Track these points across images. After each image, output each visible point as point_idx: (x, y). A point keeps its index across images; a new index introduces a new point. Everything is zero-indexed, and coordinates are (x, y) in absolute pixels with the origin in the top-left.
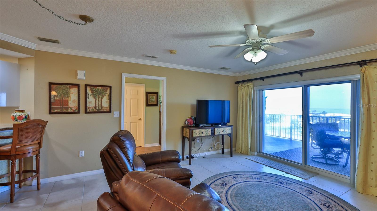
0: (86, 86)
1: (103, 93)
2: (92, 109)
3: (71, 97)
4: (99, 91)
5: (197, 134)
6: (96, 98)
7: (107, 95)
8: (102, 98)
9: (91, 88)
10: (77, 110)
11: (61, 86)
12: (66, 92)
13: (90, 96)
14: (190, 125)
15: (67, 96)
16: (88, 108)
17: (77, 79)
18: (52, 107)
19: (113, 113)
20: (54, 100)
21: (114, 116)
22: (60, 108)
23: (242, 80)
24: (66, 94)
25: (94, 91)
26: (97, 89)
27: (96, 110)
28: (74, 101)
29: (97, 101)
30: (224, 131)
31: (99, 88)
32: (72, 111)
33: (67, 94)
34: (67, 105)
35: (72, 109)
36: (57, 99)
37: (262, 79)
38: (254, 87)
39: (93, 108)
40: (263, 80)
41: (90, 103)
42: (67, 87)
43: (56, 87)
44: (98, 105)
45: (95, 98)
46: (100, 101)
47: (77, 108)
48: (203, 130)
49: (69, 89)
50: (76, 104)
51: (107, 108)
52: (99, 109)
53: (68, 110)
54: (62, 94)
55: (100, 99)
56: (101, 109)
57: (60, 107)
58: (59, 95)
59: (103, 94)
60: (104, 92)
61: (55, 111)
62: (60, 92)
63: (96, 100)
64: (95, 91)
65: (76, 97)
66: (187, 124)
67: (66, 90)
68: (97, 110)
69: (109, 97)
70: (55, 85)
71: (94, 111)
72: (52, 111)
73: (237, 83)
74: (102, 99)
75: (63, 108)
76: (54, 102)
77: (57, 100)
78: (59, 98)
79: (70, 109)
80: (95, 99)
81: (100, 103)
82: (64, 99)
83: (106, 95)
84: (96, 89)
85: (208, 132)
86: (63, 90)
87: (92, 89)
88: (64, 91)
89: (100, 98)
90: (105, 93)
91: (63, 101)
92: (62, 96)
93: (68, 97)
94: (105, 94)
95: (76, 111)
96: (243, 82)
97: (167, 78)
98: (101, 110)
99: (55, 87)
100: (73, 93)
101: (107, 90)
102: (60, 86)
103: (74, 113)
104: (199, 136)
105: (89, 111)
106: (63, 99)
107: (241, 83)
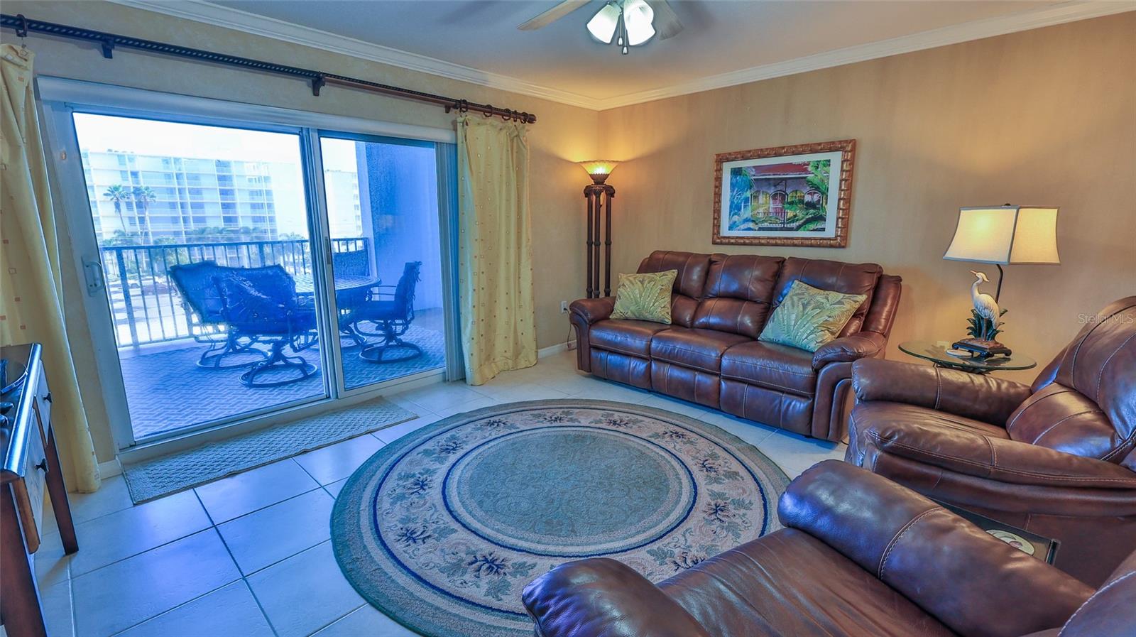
40: (108, 54)
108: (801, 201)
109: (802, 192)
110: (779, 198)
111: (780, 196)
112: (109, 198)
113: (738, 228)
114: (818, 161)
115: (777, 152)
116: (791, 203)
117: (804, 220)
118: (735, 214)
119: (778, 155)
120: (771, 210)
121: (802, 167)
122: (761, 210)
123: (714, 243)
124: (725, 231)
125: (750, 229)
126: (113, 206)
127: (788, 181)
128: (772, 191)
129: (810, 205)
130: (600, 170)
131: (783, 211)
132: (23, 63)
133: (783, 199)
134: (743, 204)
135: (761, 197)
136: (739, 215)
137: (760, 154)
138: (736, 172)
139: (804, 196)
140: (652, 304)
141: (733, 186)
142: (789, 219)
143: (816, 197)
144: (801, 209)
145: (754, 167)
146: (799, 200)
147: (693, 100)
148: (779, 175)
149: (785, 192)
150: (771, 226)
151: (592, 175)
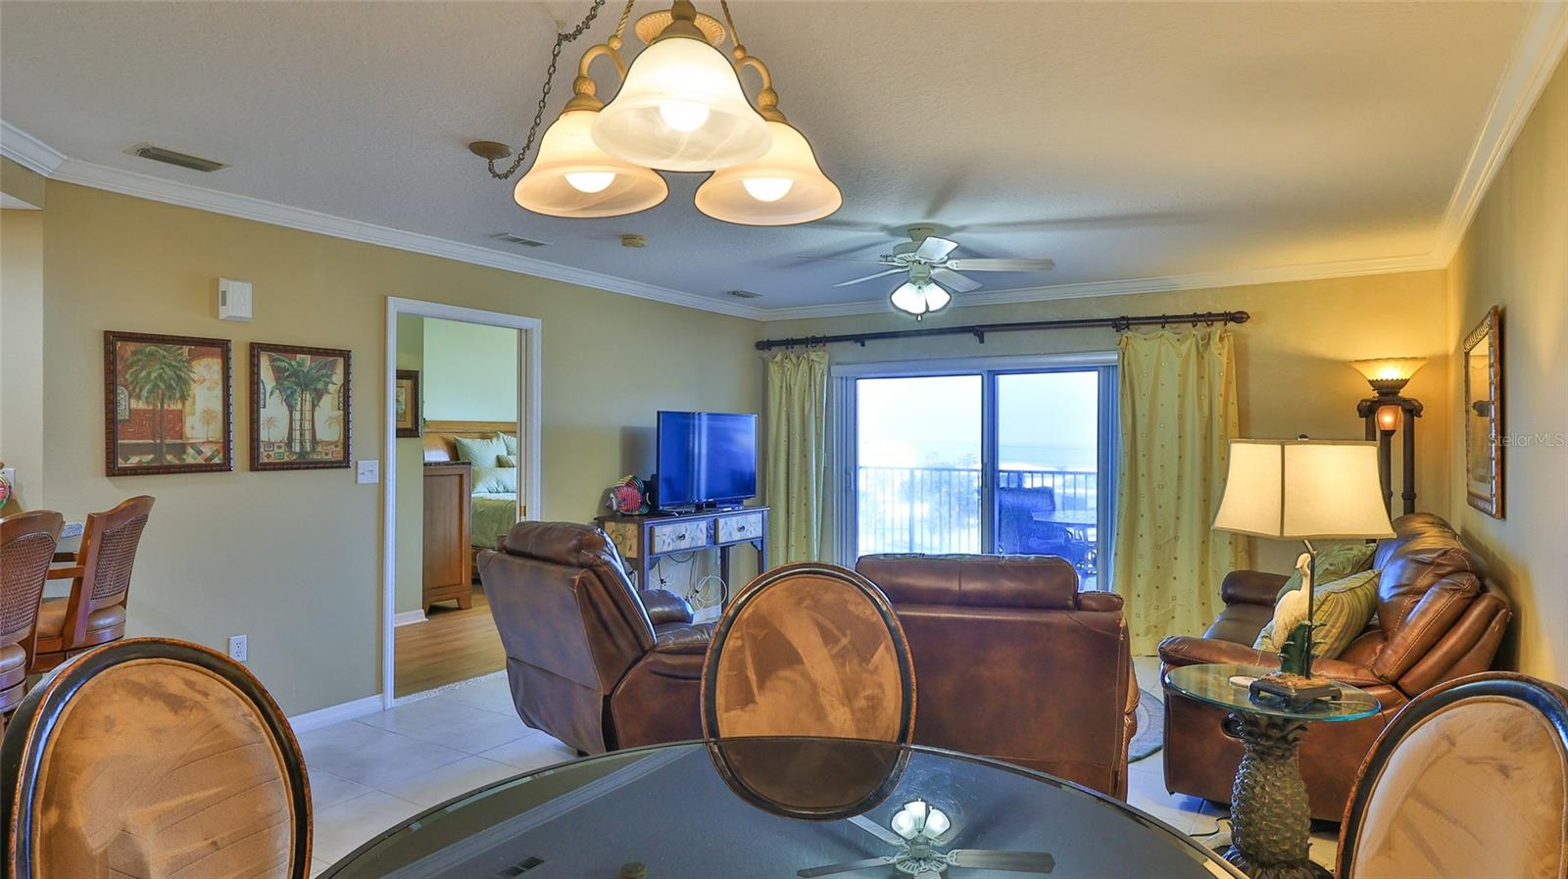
0: (255, 350)
1: (318, 379)
2: (276, 450)
3: (194, 402)
4: (303, 371)
5: (667, 541)
6: (293, 402)
7: (335, 391)
8: (316, 402)
9: (275, 360)
10: (221, 456)
11: (155, 348)
12: (176, 374)
13: (272, 393)
14: (627, 511)
15: (178, 395)
16: (262, 445)
17: (218, 318)
18: (119, 442)
19: (357, 468)
20: (127, 414)
21: (361, 479)
22: (155, 449)
23: (804, 337)
24: (174, 385)
25: (287, 374)
26: (298, 363)
27: (295, 457)
28: (208, 416)
29: (297, 415)
30: (743, 528)
31: (303, 360)
32: (200, 460)
33: (180, 387)
34: (181, 435)
35: (200, 452)
36: (141, 405)
37: (860, 339)
38: (832, 367)
39: (279, 447)
40: (863, 345)
41: (270, 421)
42: (181, 354)
43: (134, 353)
44: (301, 435)
45: (287, 405)
46: (308, 416)
47: (219, 445)
48: (682, 528)
49: (189, 362)
50: (215, 431)
51: (333, 446)
52: (303, 453)
53: (184, 457)
54: (158, 386)
55: (308, 406)
56: (313, 449)
57: (152, 441)
58: (146, 389)
59: (320, 385)
60: (323, 376)
61: (134, 461)
62: (154, 375)
63: (291, 409)
64: (288, 370)
65: (217, 397)
66: (615, 508)
67: (175, 367)
68: (295, 453)
69: (341, 399)
70: (129, 343)
71: (286, 459)
72: (121, 463)
73: (764, 345)
74: (314, 407)
75: (164, 450)
76: (127, 420)
77: (138, 411)
78: (148, 403)
79: (190, 451)
80: (287, 408)
81: (307, 425)
82: (166, 407)
83: (331, 387)
84: (293, 363)
85: (695, 532)
86: (162, 368)
87: (278, 363)
88: (167, 369)
89: (307, 403)
90: (327, 380)
91: (161, 417)
92: (160, 392)
93: (183, 398)
94: (327, 384)
95: (217, 460)
96: (789, 343)
97: (542, 323)
98: (311, 457)
99: (130, 353)
100: (205, 380)
101: (333, 367)
102: (150, 348)
103: (207, 468)
104: (670, 549)
105: (266, 460)
106: (162, 406)
107: (784, 347)
130: (1389, 373)
132: (823, 360)
151: (1372, 382)
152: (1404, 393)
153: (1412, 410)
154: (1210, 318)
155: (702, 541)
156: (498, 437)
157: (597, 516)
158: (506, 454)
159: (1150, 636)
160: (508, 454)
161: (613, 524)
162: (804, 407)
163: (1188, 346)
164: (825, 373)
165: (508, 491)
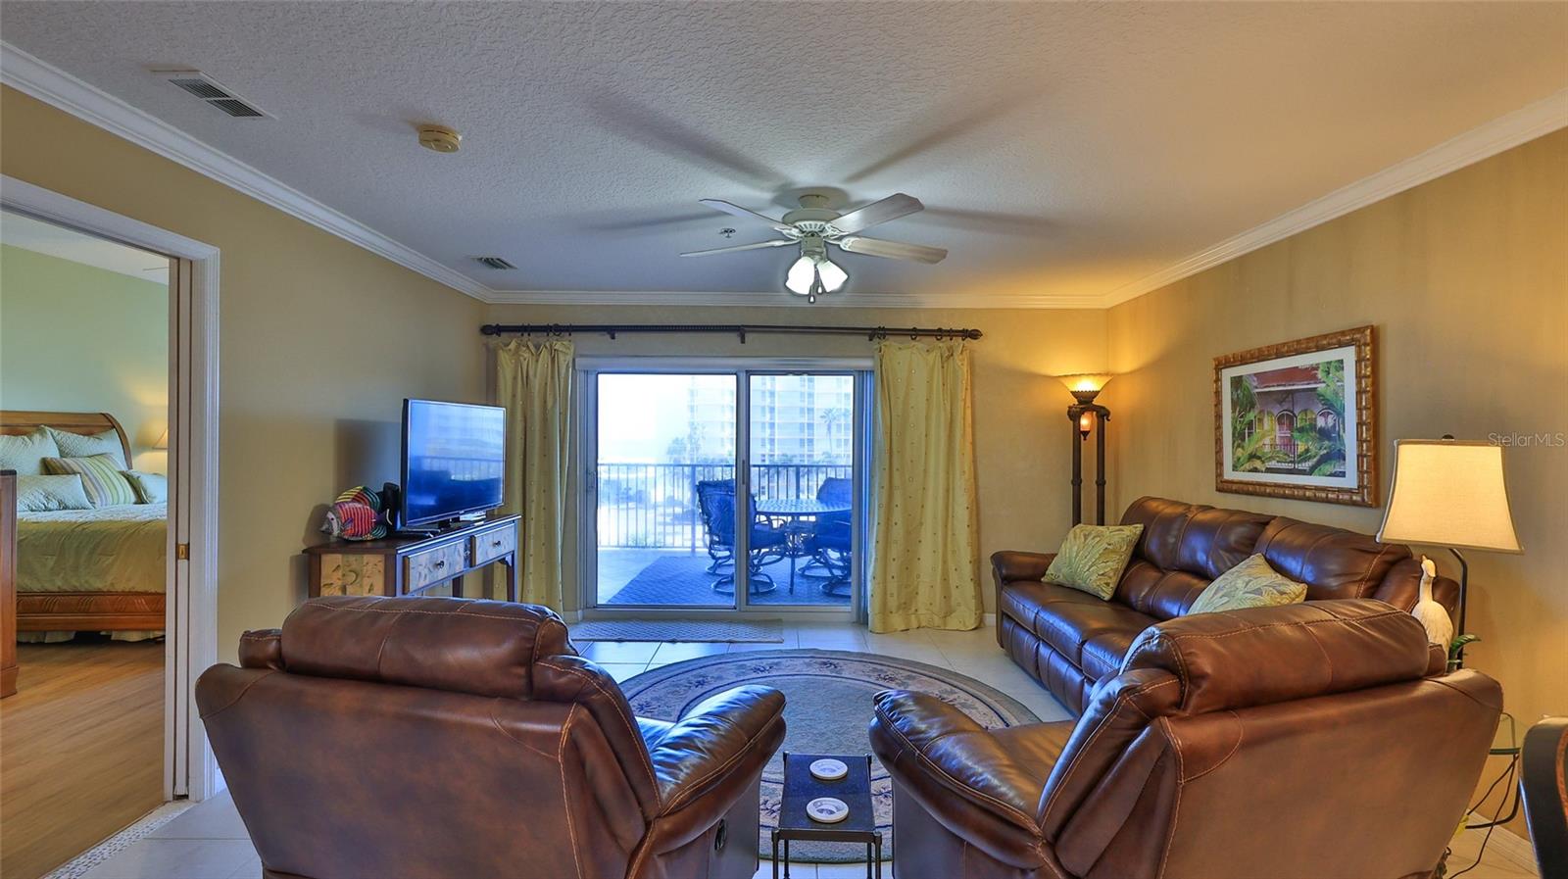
5: (424, 573)
14: (356, 535)
23: (546, 324)
30: (499, 542)
37: (611, 331)
38: (577, 360)
40: (613, 338)
48: (437, 552)
66: (336, 532)
73: (487, 330)
85: (453, 555)
96: (525, 330)
104: (427, 582)
107: (519, 334)
108: (1313, 427)
109: (1312, 413)
110: (1285, 421)
111: (1287, 419)
112: (824, 420)
113: (1242, 468)
114: (1328, 363)
115: (1278, 353)
116: (1301, 430)
117: (1318, 457)
118: (1239, 446)
119: (1279, 355)
120: (1278, 442)
121: (1309, 373)
122: (1267, 441)
123: (1219, 490)
124: (1229, 474)
125: (1255, 470)
126: (826, 427)
127: (1297, 395)
128: (1276, 411)
129: (1324, 434)
130: (1087, 385)
131: (1289, 443)
132: (568, 351)
133: (1291, 424)
134: (1246, 431)
135: (1267, 420)
136: (1243, 448)
137: (1260, 356)
138: (1237, 382)
139: (1315, 419)
140: (1087, 568)
141: (1234, 404)
142: (1300, 456)
143: (1330, 421)
144: (1313, 439)
145: (1255, 374)
146: (1310, 424)
147: (1192, 283)
148: (1285, 385)
149: (1292, 412)
150: (1279, 466)
151: (1074, 393)
152: (1095, 402)
153: (1102, 414)
154: (951, 333)
155: (460, 566)
156: (42, 433)
157: (305, 547)
158: (58, 456)
159: (901, 612)
160: (61, 456)
161: (339, 556)
162: (545, 402)
163: (934, 357)
164: (571, 365)
165: (66, 508)
